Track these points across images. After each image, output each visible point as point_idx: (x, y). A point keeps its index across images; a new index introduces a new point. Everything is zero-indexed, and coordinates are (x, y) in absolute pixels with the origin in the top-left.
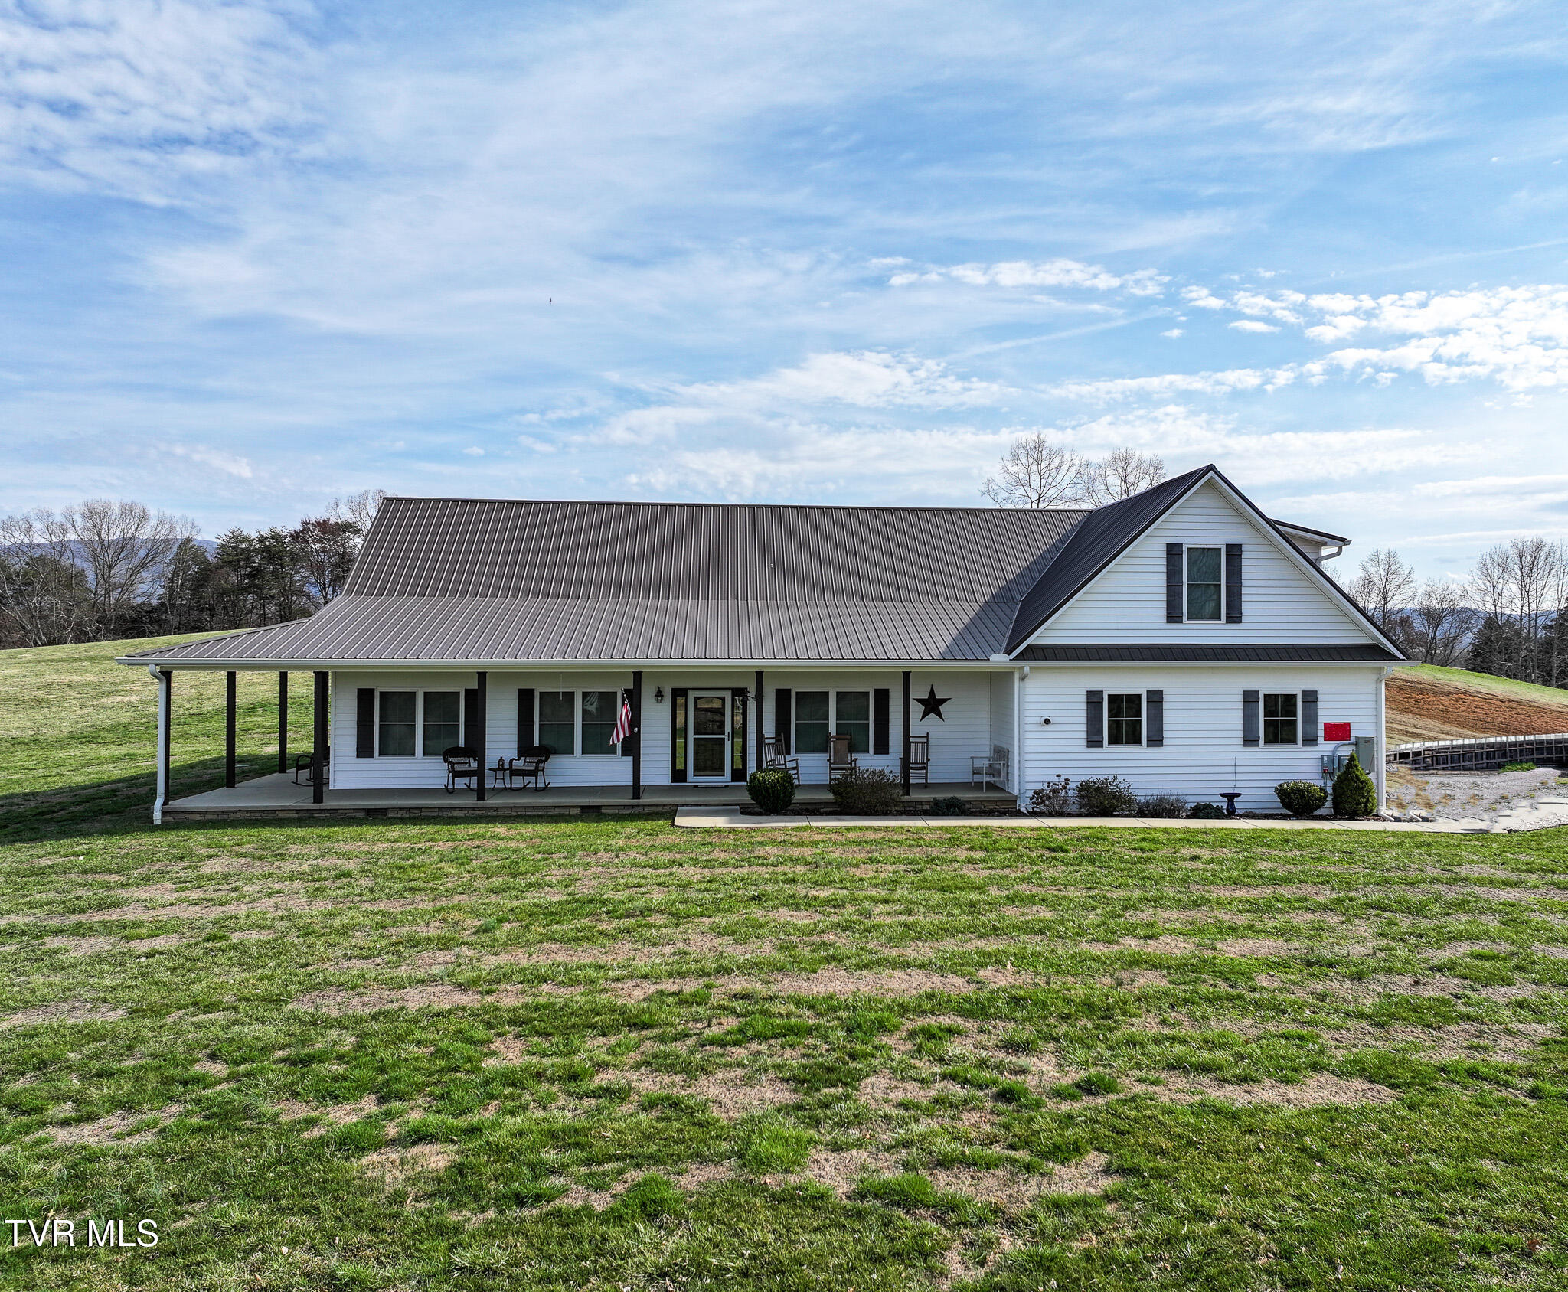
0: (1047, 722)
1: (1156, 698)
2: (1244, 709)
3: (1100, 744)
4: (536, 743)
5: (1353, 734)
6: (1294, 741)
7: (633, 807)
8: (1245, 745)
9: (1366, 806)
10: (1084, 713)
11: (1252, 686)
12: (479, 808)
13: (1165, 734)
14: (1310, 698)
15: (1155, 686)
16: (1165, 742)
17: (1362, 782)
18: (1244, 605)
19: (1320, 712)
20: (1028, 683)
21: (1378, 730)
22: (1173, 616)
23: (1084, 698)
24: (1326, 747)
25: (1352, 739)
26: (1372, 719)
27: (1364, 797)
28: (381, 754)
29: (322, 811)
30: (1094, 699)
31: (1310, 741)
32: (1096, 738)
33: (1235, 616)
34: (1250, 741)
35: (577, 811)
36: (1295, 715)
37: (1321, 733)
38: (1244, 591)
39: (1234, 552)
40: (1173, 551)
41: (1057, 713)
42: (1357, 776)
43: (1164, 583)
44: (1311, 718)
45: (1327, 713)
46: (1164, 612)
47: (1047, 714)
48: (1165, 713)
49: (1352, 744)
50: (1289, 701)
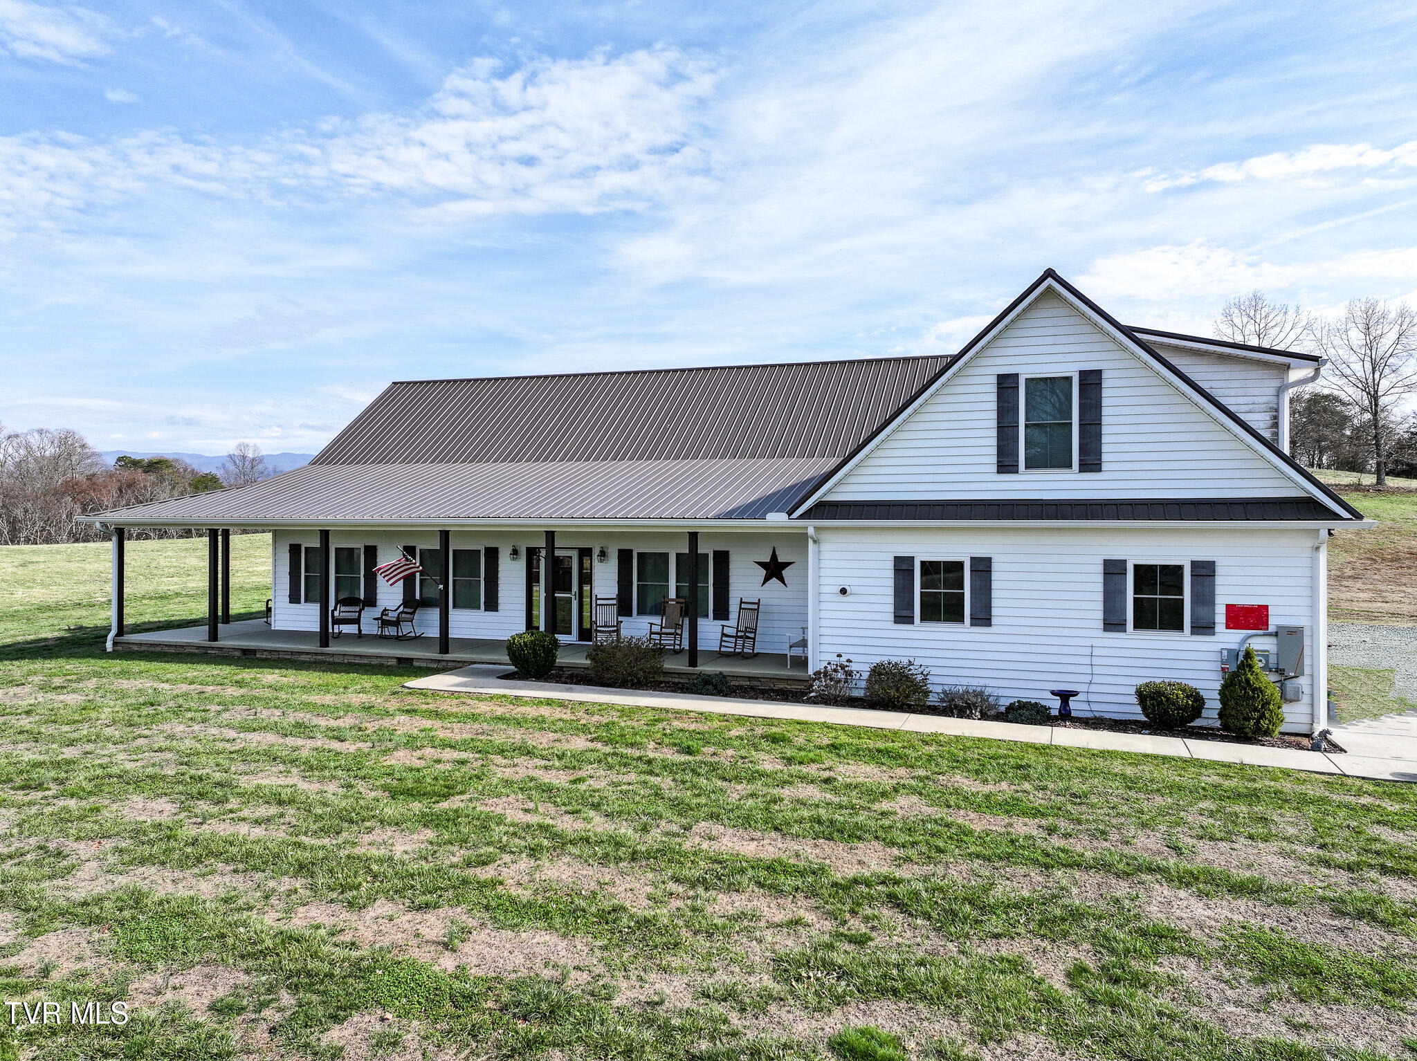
0: (843, 591)
1: (983, 567)
2: (1105, 583)
3: (909, 620)
4: (418, 597)
5: (1274, 622)
6: (1179, 627)
7: (439, 661)
8: (1105, 630)
9: (1258, 722)
10: (891, 582)
11: (1116, 553)
12: (322, 654)
13: (994, 612)
14: (1205, 571)
15: (981, 552)
16: (994, 621)
17: (1254, 690)
18: (1105, 448)
19: (1218, 590)
20: (824, 547)
21: (1314, 615)
22: (1006, 464)
23: (891, 565)
24: (1229, 638)
25: (1272, 629)
26: (1306, 601)
27: (1256, 710)
28: (306, 601)
30: (903, 566)
31: (1204, 627)
32: (905, 613)
33: (1091, 463)
36: (1181, 592)
37: (1220, 617)
38: (1105, 430)
39: (1091, 381)
40: (1006, 384)
41: (861, 581)
42: (1247, 681)
43: (994, 424)
44: (1205, 597)
45: (1228, 592)
46: (994, 459)
47: (845, 583)
48: (995, 585)
49: (1270, 635)
50: (1172, 574)
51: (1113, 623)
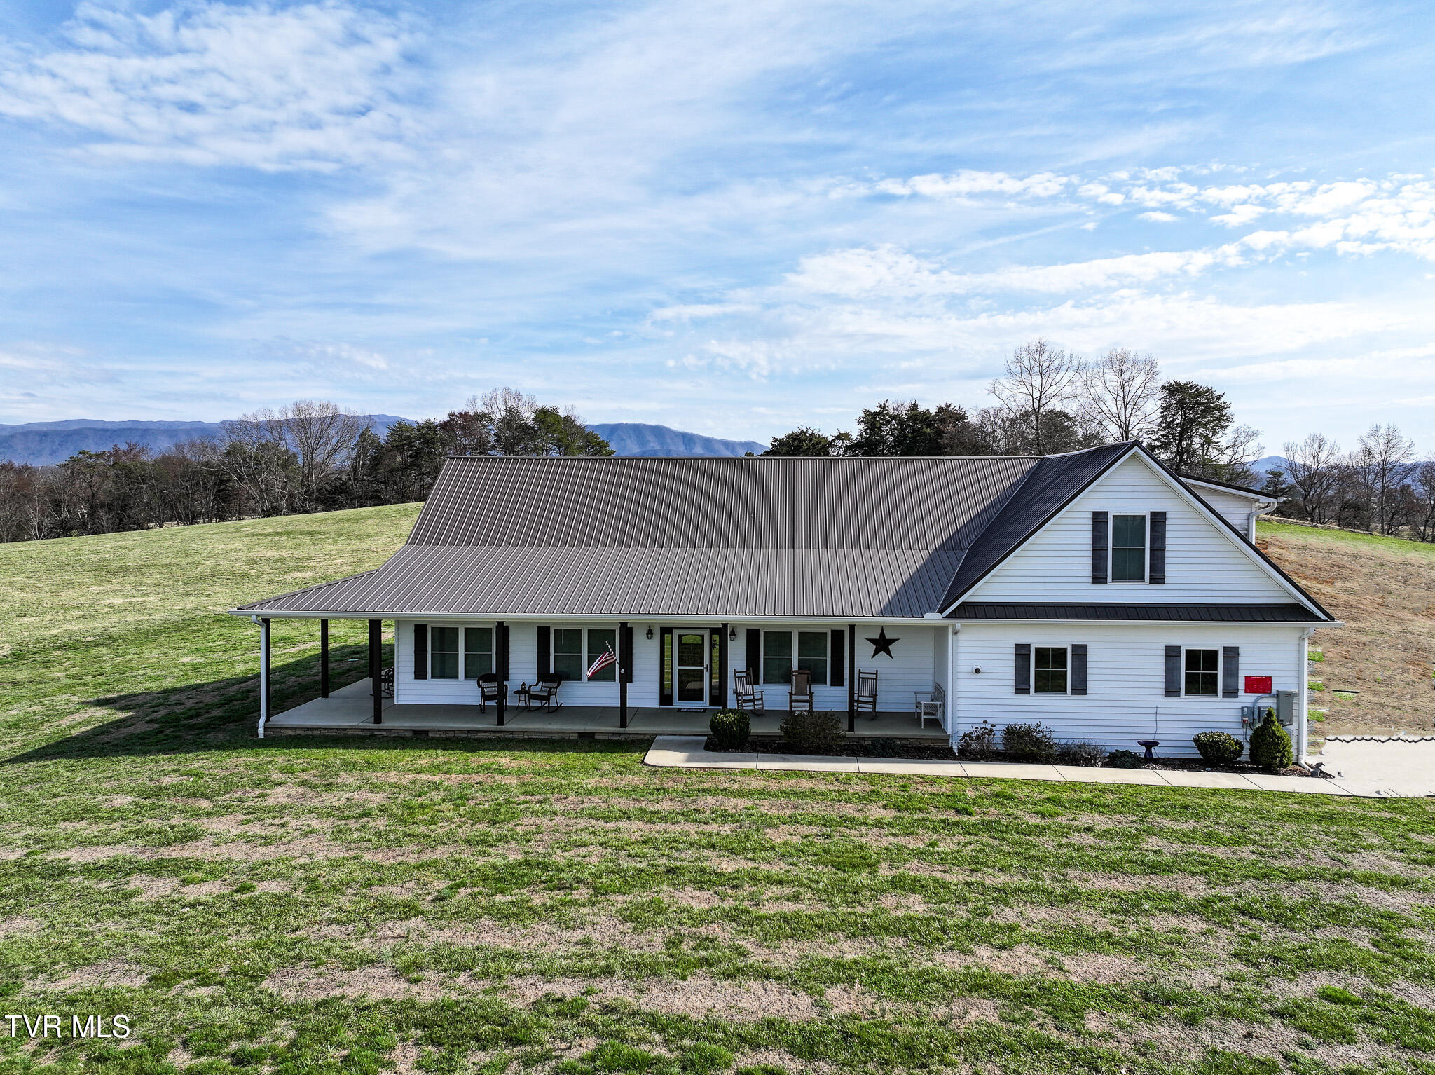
0: (978, 671)
1: (1081, 652)
2: (1166, 663)
3: (1027, 691)
4: (552, 671)
5: (1275, 688)
6: (1215, 693)
7: (621, 734)
8: (1166, 696)
9: (1281, 760)
10: (1013, 664)
11: (1174, 640)
12: (499, 732)
13: (1089, 684)
14: (1232, 654)
15: (1079, 640)
16: (1088, 691)
17: (1279, 738)
18: (1167, 567)
19: (1241, 666)
20: (961, 636)
21: (1300, 684)
22: (1098, 577)
23: (1013, 650)
24: (1246, 699)
25: (1274, 692)
26: (1294, 674)
27: (1279, 752)
28: (433, 677)
29: (380, 730)
30: (1022, 652)
31: (1231, 693)
32: (1023, 686)
33: (1158, 577)
34: (1171, 690)
35: (576, 737)
36: (1216, 669)
37: (1242, 686)
38: (1167, 554)
39: (1159, 519)
40: (1099, 519)
41: (991, 663)
42: (1273, 732)
43: (1090, 547)
44: (1232, 672)
45: (1248, 667)
46: (1090, 573)
47: (978, 664)
48: (1089, 665)
49: (1273, 696)
50: (1211, 656)
51: (1171, 691)
